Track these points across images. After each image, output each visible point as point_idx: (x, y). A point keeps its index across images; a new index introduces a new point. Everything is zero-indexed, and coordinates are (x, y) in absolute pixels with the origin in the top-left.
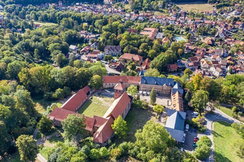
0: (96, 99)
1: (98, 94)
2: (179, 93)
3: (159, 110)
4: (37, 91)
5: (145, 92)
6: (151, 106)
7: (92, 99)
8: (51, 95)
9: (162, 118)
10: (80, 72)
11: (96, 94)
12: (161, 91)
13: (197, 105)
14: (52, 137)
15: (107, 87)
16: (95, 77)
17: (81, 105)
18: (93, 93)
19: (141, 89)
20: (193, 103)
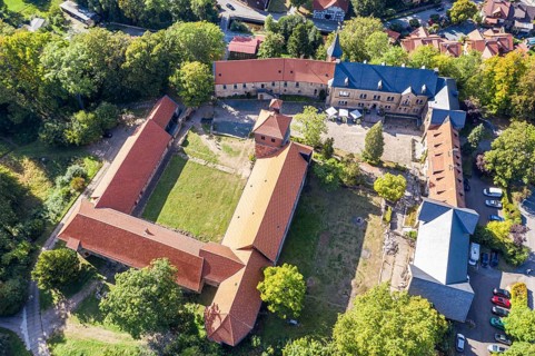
0: (199, 144)
1: (203, 120)
2: (453, 125)
3: (394, 195)
4: (17, 118)
5: (343, 113)
6: (366, 168)
7: (185, 143)
8: (59, 136)
9: (399, 216)
10: (137, 55)
11: (197, 121)
12: (393, 105)
13: (504, 170)
14: (84, 301)
15: (226, 94)
16: (190, 70)
17: (155, 171)
18: (188, 119)
19: (334, 99)
20: (495, 162)
